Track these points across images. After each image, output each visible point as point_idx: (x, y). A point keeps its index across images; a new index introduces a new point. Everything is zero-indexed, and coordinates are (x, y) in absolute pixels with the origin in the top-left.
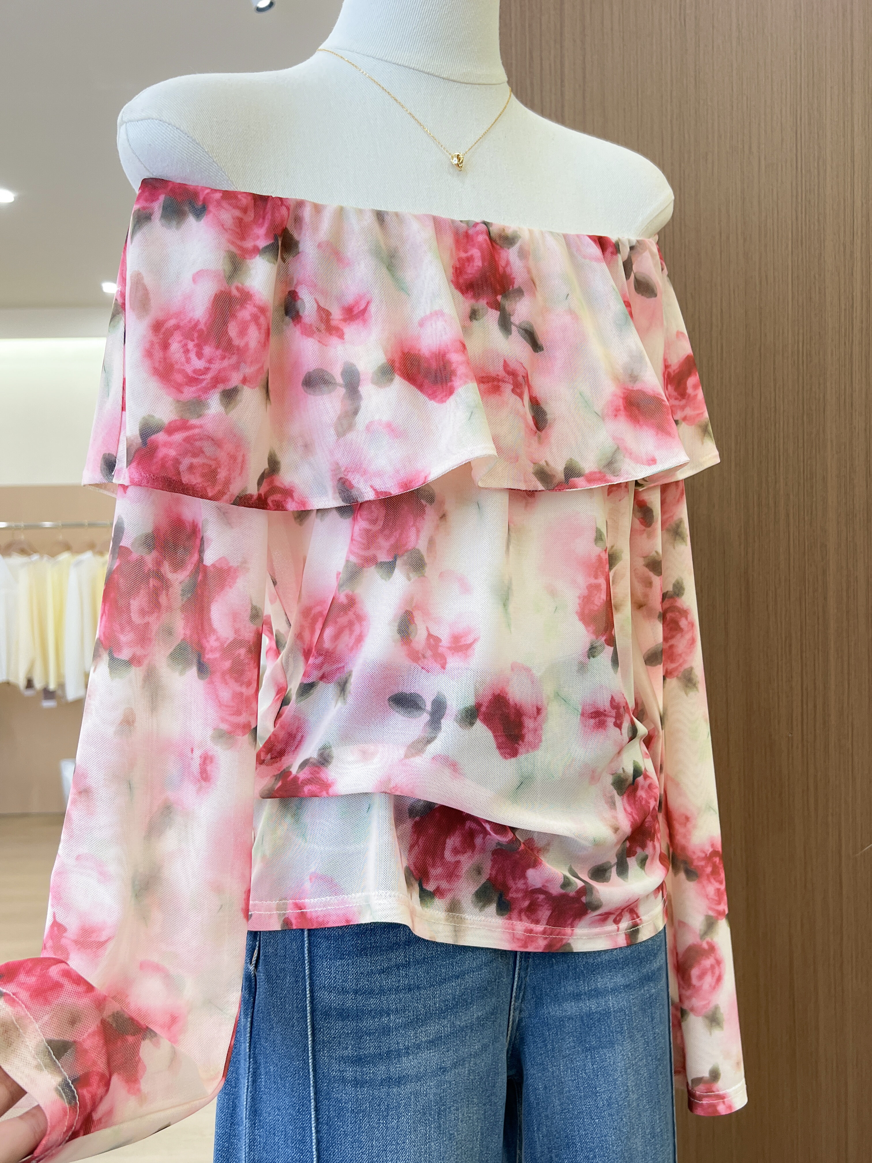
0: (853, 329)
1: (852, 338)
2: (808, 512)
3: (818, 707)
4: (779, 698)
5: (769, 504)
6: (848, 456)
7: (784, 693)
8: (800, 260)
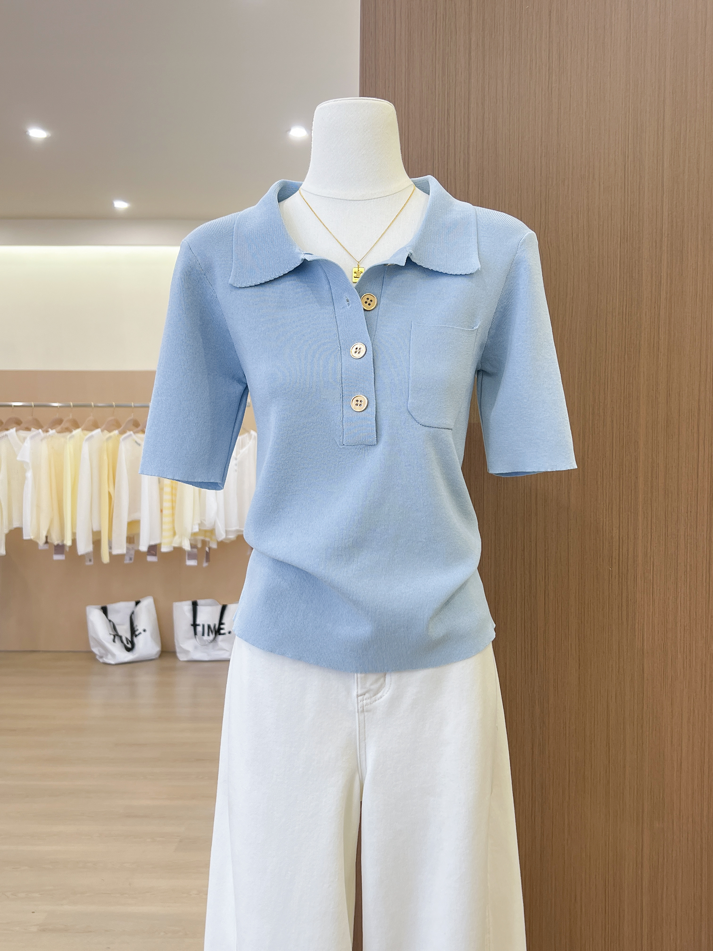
0: (660, 298)
1: (660, 304)
2: (626, 419)
3: (630, 550)
4: (603, 544)
5: (599, 413)
6: (655, 383)
7: (607, 541)
8: (626, 251)
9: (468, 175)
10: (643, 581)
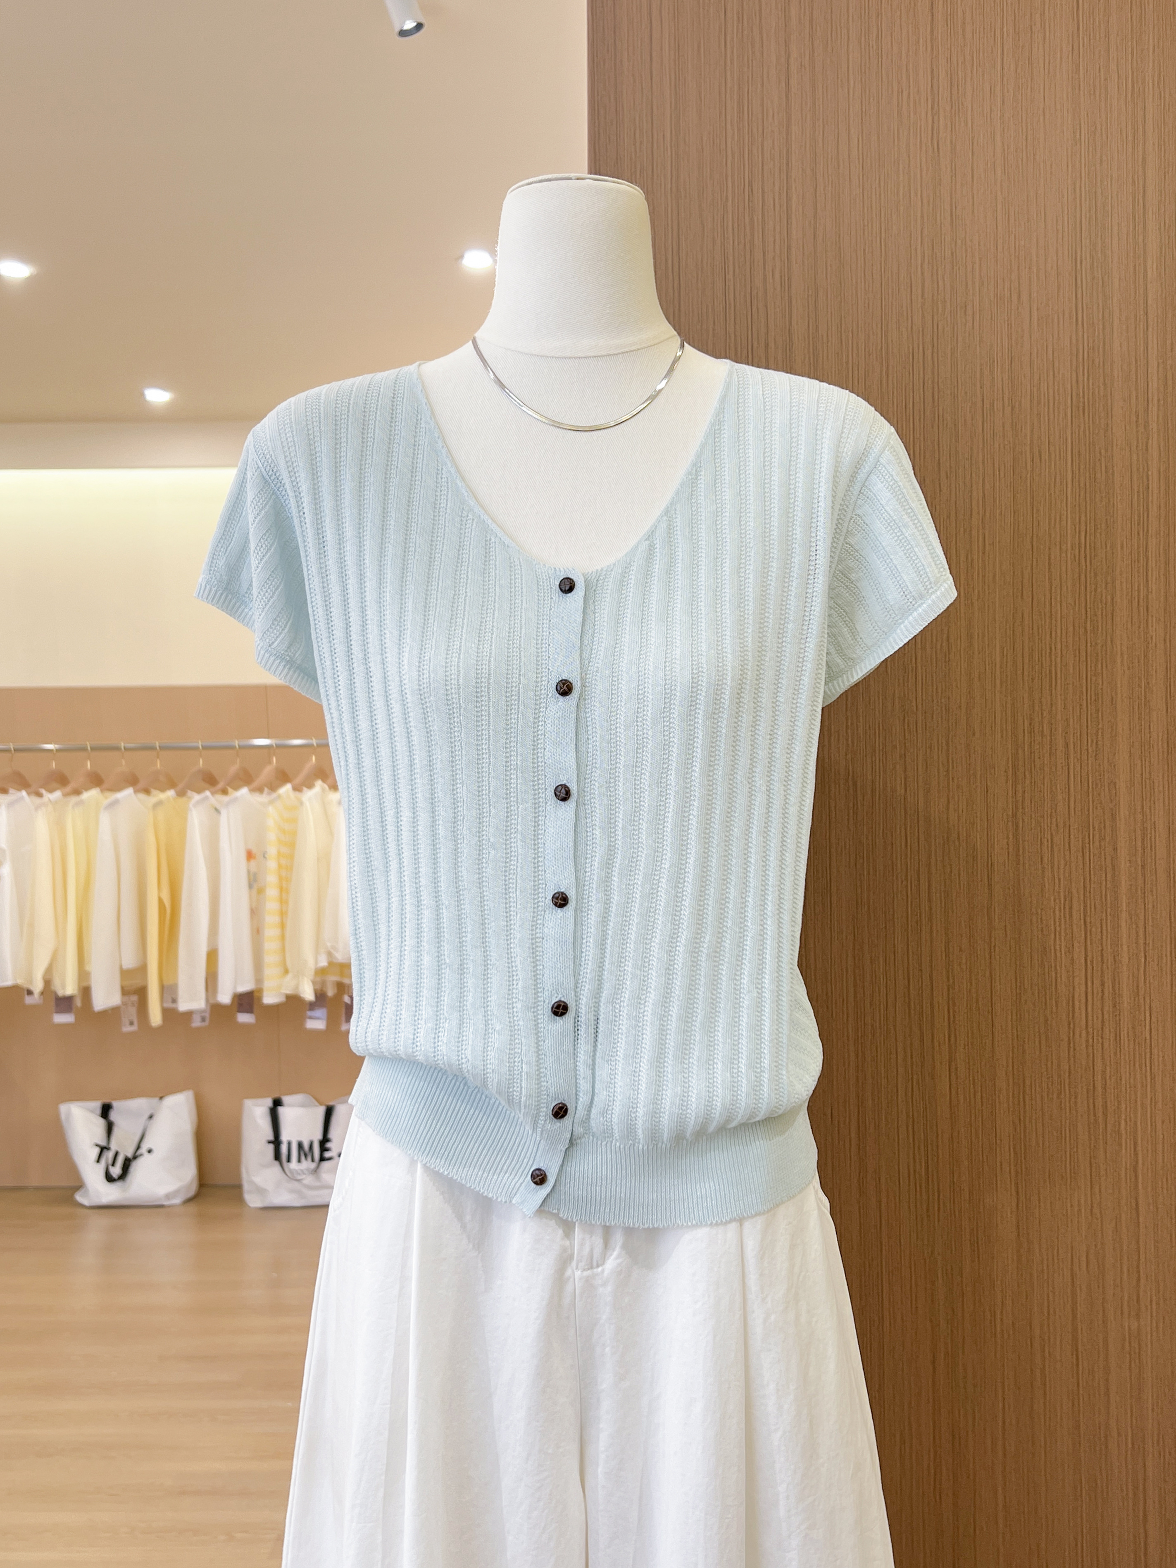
0: (1148, 517)
1: (1148, 526)
2: (1092, 741)
3: (1106, 985)
4: (1056, 973)
5: (1043, 731)
6: (1143, 672)
7: (1063, 967)
8: (1081, 433)
9: (790, 298)
10: (1132, 1043)
